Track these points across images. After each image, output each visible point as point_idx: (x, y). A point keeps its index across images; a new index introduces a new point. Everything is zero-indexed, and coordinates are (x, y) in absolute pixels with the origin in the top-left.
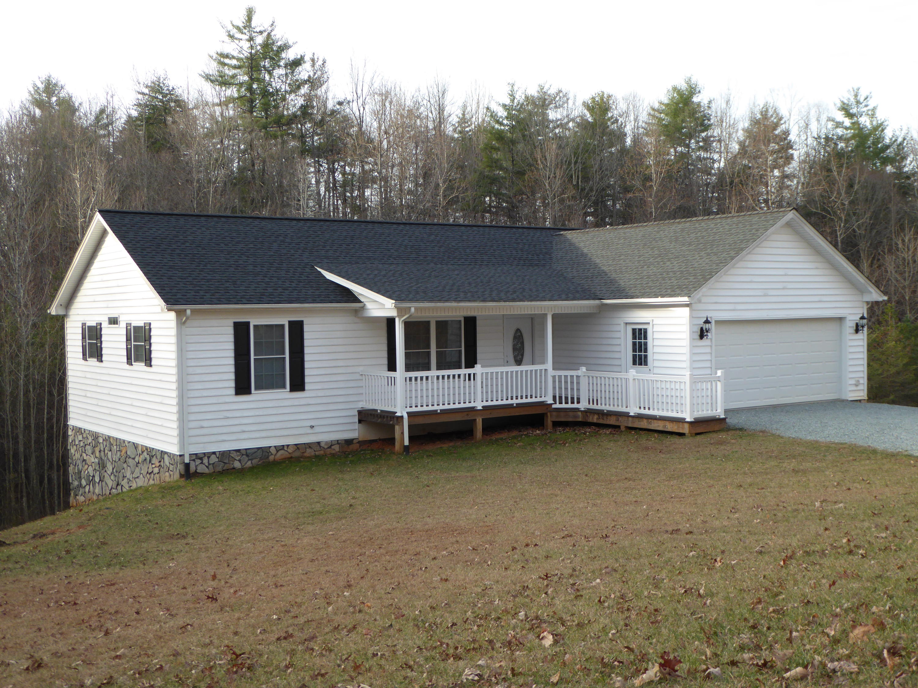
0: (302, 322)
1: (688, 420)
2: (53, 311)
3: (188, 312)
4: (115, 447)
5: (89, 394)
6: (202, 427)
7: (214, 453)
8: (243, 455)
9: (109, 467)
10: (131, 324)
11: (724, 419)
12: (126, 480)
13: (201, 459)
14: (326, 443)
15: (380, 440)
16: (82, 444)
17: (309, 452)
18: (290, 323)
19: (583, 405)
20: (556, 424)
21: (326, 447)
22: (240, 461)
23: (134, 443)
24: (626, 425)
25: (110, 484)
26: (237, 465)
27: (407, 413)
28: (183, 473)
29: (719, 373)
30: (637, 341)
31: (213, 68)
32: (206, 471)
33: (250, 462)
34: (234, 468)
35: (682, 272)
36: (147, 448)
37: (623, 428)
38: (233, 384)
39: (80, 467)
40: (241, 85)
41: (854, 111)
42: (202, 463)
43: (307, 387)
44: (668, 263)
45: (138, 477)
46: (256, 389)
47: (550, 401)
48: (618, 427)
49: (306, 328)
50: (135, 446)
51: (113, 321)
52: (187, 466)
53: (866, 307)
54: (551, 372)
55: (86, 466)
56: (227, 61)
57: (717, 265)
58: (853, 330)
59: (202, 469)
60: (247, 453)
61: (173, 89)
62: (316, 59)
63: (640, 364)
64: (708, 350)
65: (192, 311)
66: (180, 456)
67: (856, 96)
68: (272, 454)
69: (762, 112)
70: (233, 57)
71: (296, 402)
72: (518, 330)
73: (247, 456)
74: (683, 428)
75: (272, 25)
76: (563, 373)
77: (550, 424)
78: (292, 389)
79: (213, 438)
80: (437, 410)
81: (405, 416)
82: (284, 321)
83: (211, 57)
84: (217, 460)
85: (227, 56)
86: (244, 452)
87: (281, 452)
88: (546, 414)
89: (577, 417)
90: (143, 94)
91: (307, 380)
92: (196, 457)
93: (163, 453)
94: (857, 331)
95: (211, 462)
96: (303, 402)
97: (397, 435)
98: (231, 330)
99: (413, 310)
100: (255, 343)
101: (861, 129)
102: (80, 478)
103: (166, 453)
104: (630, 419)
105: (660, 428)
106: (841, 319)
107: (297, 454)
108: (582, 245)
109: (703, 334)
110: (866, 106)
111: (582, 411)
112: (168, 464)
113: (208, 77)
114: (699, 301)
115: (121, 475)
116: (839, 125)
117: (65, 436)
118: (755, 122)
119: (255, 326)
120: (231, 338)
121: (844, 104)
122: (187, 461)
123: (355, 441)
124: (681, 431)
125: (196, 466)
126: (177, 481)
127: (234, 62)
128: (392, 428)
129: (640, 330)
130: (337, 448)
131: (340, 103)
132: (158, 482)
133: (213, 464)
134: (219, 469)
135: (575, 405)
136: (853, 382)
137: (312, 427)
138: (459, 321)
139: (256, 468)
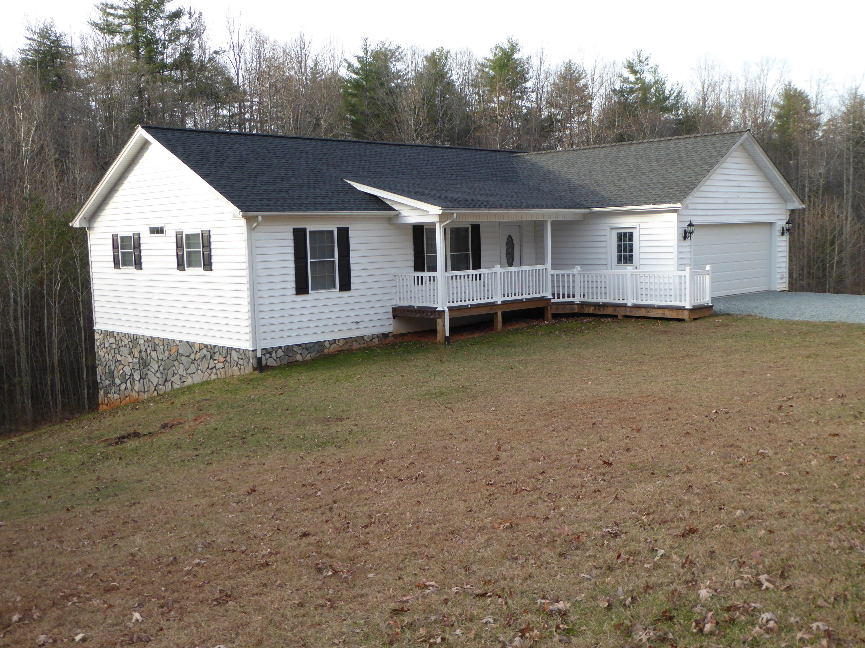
0: (348, 228)
1: (688, 307)
2: (76, 223)
3: (260, 218)
4: (162, 347)
5: (122, 300)
6: (270, 325)
7: (280, 348)
8: (303, 349)
9: (154, 366)
10: (182, 232)
11: (711, 307)
12: (177, 376)
13: (270, 353)
14: (369, 336)
15: (410, 333)
16: (114, 346)
17: (356, 345)
18: (339, 229)
19: (577, 300)
20: (555, 316)
21: (368, 340)
22: (301, 354)
23: (187, 342)
24: (624, 314)
25: (155, 381)
26: (299, 358)
27: (448, 308)
28: (255, 365)
29: (708, 268)
30: (622, 243)
31: (98, 17)
32: (275, 364)
33: (309, 355)
34: (296, 361)
35: (662, 184)
36: (206, 346)
37: (620, 317)
38: (293, 285)
39: (113, 367)
40: (127, 33)
41: (637, 68)
42: (271, 357)
43: (353, 287)
44: (644, 177)
45: (194, 373)
46: (312, 289)
47: (550, 297)
48: (616, 316)
49: (352, 234)
50: (191, 345)
51: (157, 231)
52: (259, 360)
53: (788, 213)
54: (551, 272)
55: (121, 366)
56: (112, 11)
57: (696, 176)
58: (780, 234)
59: (271, 362)
60: (306, 347)
61: (61, 36)
62: (193, 13)
63: (626, 263)
64: (688, 249)
65: (264, 217)
66: (253, 351)
67: (639, 57)
68: (326, 348)
69: (566, 68)
70: (118, 8)
71: (344, 301)
72: (510, 237)
73: (307, 349)
74: (683, 315)
76: (560, 272)
77: (550, 316)
78: (341, 290)
79: (279, 334)
80: (468, 305)
81: (447, 310)
82: (333, 227)
83: (98, 7)
84: (283, 354)
85: (112, 7)
86: (304, 346)
87: (334, 346)
88: (547, 307)
89: (574, 309)
90: (34, 40)
91: (353, 280)
92: (267, 351)
93: (229, 350)
94: (783, 234)
95: (278, 356)
96: (350, 300)
97: (439, 327)
98: (291, 236)
99: (455, 215)
100: (311, 247)
101: (644, 83)
102: (113, 378)
103: (232, 349)
104: (628, 309)
105: (660, 316)
106: (772, 224)
107: (346, 347)
108: (544, 164)
109: (686, 235)
110: (647, 65)
111: (577, 304)
112: (237, 359)
113: (96, 25)
114: (687, 208)
115: (170, 372)
116: (626, 80)
117: (92, 340)
118: (563, 77)
119: (310, 232)
120: (291, 243)
121: (630, 63)
122: (259, 355)
123: (390, 335)
124: (681, 317)
125: (266, 360)
126: (251, 374)
127: (120, 12)
128: (434, 321)
129: (625, 234)
130: (376, 341)
131: (216, 52)
132: (223, 376)
133: (280, 357)
134: (285, 362)
135: (571, 299)
136: (779, 276)
137: (357, 323)
138: (468, 228)
139: (314, 360)
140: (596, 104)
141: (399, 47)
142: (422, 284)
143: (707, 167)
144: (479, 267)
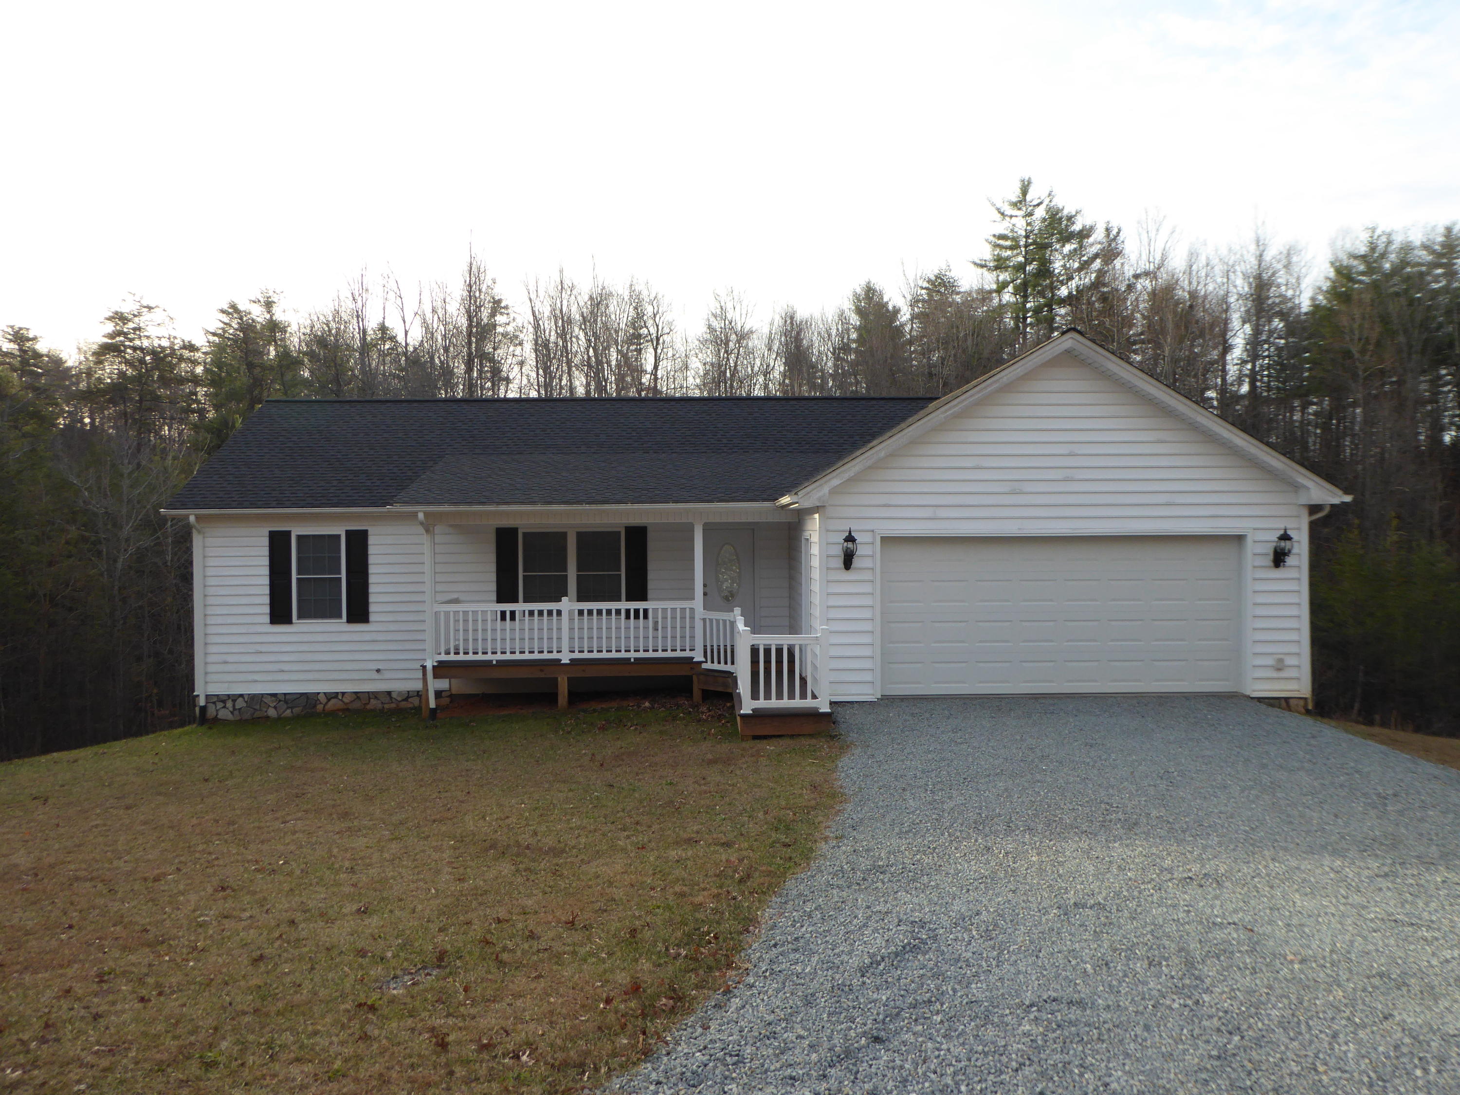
0: (366, 532)
6: (226, 662)
7: (241, 696)
8: (280, 701)
13: (224, 702)
14: (400, 693)
17: (374, 704)
20: (704, 694)
21: (399, 699)
22: (275, 708)
26: (272, 713)
27: (435, 662)
28: (198, 717)
32: (230, 717)
33: (289, 711)
34: (268, 717)
38: (267, 610)
42: (224, 707)
43: (372, 617)
46: (299, 617)
47: (699, 658)
49: (371, 540)
52: (203, 709)
53: (1307, 517)
54: (701, 614)
56: (1002, 242)
58: (1269, 561)
59: (224, 714)
60: (287, 699)
65: (200, 517)
68: (321, 703)
70: (1007, 239)
71: (356, 637)
72: (731, 548)
73: (286, 702)
75: (1050, 195)
76: (715, 615)
77: (697, 693)
78: (351, 620)
79: (242, 677)
80: (494, 661)
82: (339, 530)
83: (986, 240)
84: (245, 705)
85: (1000, 237)
86: (284, 698)
87: (333, 701)
88: (694, 677)
91: (372, 608)
92: (215, 699)
94: (1280, 562)
95: (237, 707)
96: (368, 637)
98: (266, 541)
100: (298, 558)
107: (357, 705)
109: (848, 559)
119: (300, 538)
120: (266, 551)
122: (202, 703)
123: (443, 694)
125: (217, 710)
130: (416, 701)
133: (240, 709)
134: (247, 716)
136: (1267, 661)
137: (378, 671)
138: (618, 533)
139: (296, 718)
144: (644, 598)
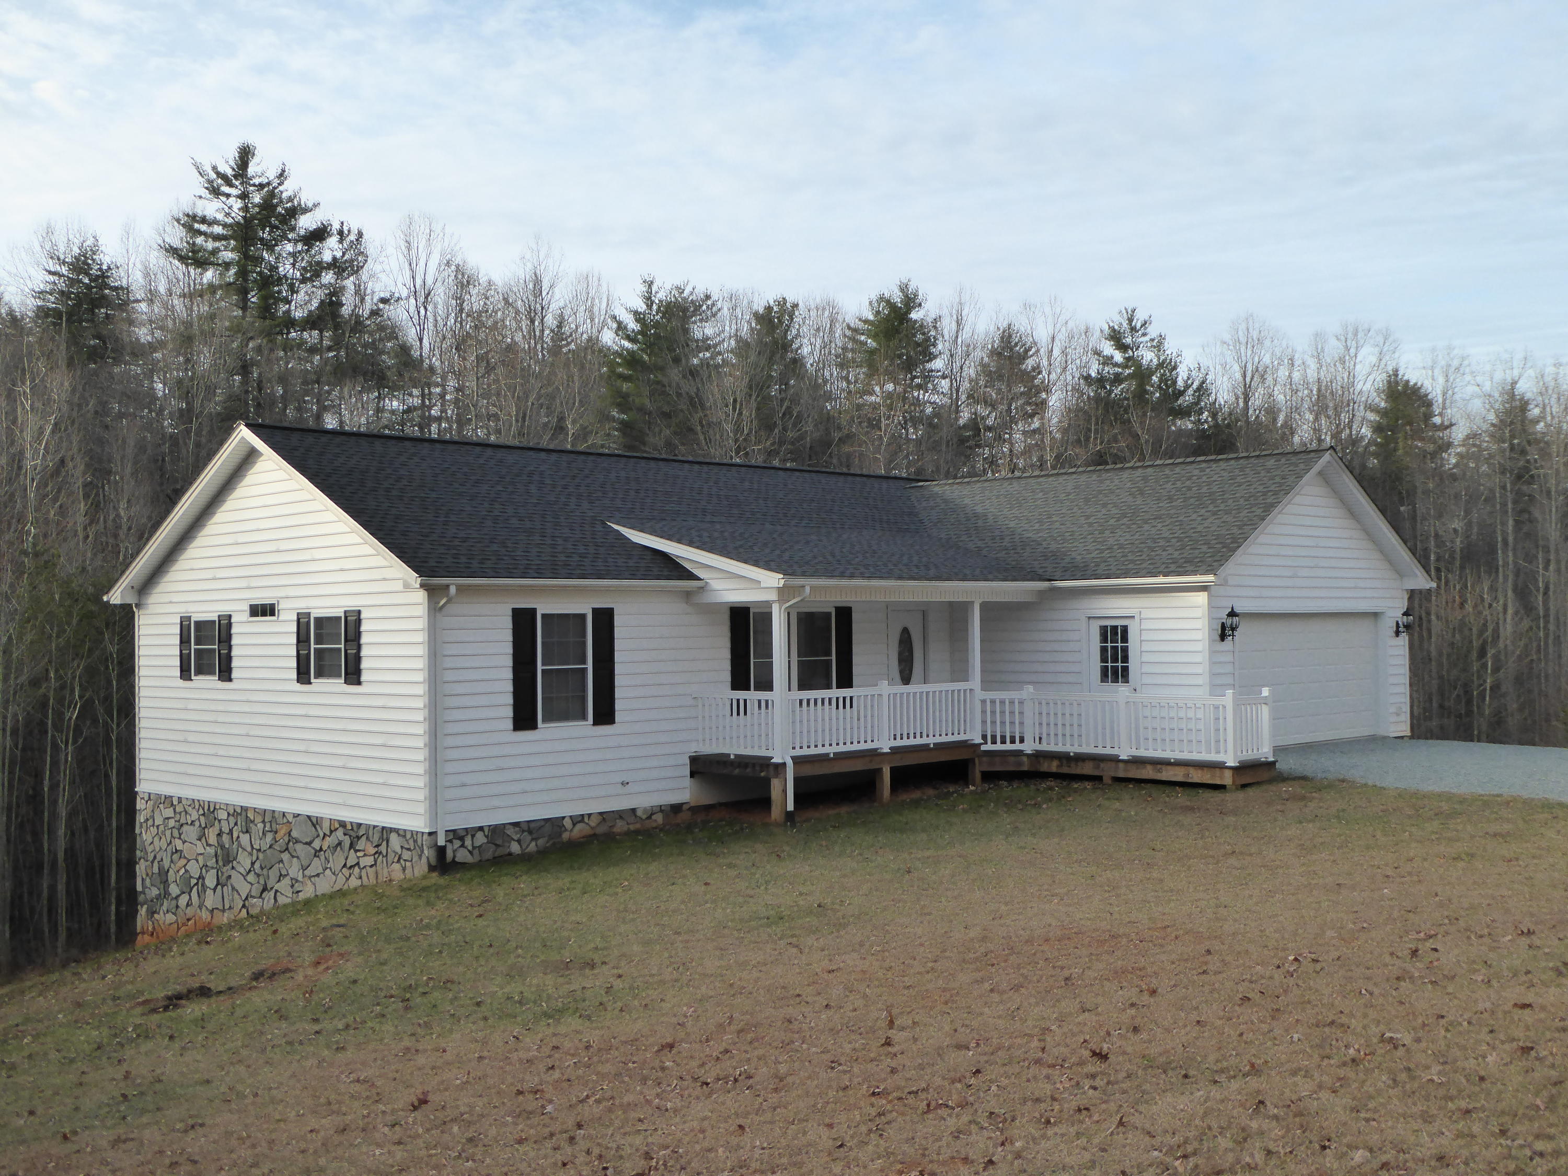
0: (612, 609)
1: (1231, 763)
2: (115, 597)
3: (453, 590)
4: (260, 826)
5: (191, 738)
6: (464, 785)
7: (481, 829)
8: (523, 831)
9: (244, 861)
10: (309, 614)
11: (1274, 763)
12: (286, 881)
14: (645, 810)
15: (721, 804)
16: (172, 823)
17: (620, 827)
18: (595, 611)
19: (1029, 747)
20: (988, 777)
21: (644, 817)
22: (519, 841)
23: (309, 817)
24: (1113, 774)
25: (244, 889)
26: (515, 848)
27: (793, 758)
28: (433, 862)
29: (1265, 692)
30: (1109, 644)
31: (177, 237)
32: (469, 859)
33: (533, 844)
34: (510, 854)
35: (1180, 539)
36: (343, 824)
37: (1107, 780)
38: (509, 712)
39: (166, 863)
40: (227, 265)
41: (1128, 340)
42: (463, 846)
43: (618, 717)
44: (1146, 527)
45: (318, 875)
46: (544, 721)
47: (978, 740)
48: (1098, 779)
49: (619, 621)
50: (314, 822)
51: (263, 610)
52: (441, 851)
53: (1406, 597)
54: (980, 694)
55: (183, 862)
56: (203, 228)
57: (1240, 527)
58: (1393, 634)
59: (463, 856)
60: (529, 828)
61: (109, 268)
62: (346, 232)
63: (1115, 680)
64: (1229, 658)
65: (460, 588)
66: (430, 834)
67: (1130, 320)
68: (566, 830)
69: (1002, 338)
70: (215, 222)
71: (602, 743)
72: (905, 632)
73: (530, 832)
74: (1221, 778)
75: (281, 175)
76: (997, 695)
77: (978, 776)
78: (597, 722)
79: (478, 804)
80: (828, 754)
81: (790, 763)
82: (584, 607)
83: (178, 221)
84: (485, 840)
85: (204, 220)
86: (525, 827)
87: (579, 826)
88: (973, 760)
89: (1020, 764)
90: (60, 275)
91: (618, 705)
92: (455, 835)
93: (386, 832)
94: (1397, 633)
95: (477, 844)
96: (613, 742)
97: (775, 793)
98: (508, 623)
99: (808, 589)
100: (543, 643)
101: (1138, 365)
102: (165, 883)
103: (392, 830)
104: (1121, 765)
105: (1180, 778)
106: (1375, 615)
107: (603, 829)
108: (967, 501)
109: (1225, 632)
110: (1144, 335)
111: (1028, 755)
112: (399, 850)
113: (173, 251)
114: (1225, 583)
115: (274, 874)
116: (1108, 361)
117: (129, 811)
118: (995, 353)
119: (543, 616)
120: (508, 635)
121: (1114, 330)
122: (441, 842)
123: (685, 807)
124: (1218, 782)
125: (454, 851)
126: (424, 877)
127: (218, 230)
128: (766, 783)
129: (1115, 628)
130: (659, 818)
131: (384, 301)
132: (373, 881)
133: (480, 847)
134: (489, 855)
135: (1017, 746)
136: (1393, 709)
137: (623, 784)
138: (829, 614)
139: (543, 853)
140: (1055, 401)
141: (708, 297)
142: (745, 713)
143: (1259, 512)
144: (850, 686)
